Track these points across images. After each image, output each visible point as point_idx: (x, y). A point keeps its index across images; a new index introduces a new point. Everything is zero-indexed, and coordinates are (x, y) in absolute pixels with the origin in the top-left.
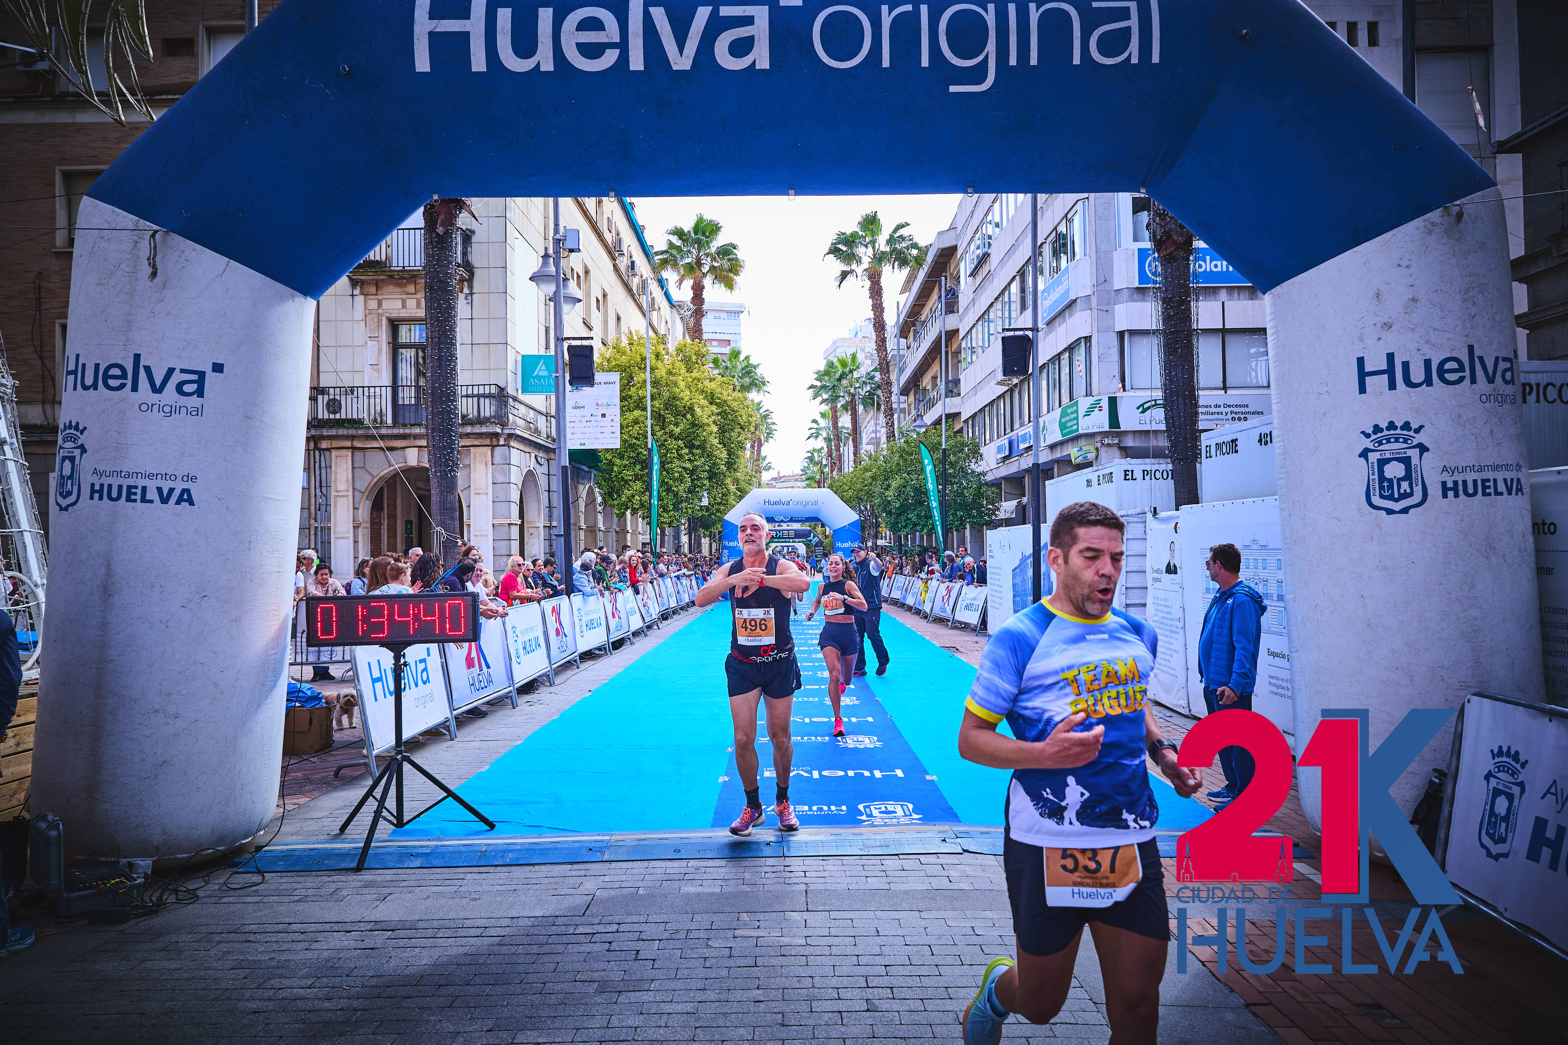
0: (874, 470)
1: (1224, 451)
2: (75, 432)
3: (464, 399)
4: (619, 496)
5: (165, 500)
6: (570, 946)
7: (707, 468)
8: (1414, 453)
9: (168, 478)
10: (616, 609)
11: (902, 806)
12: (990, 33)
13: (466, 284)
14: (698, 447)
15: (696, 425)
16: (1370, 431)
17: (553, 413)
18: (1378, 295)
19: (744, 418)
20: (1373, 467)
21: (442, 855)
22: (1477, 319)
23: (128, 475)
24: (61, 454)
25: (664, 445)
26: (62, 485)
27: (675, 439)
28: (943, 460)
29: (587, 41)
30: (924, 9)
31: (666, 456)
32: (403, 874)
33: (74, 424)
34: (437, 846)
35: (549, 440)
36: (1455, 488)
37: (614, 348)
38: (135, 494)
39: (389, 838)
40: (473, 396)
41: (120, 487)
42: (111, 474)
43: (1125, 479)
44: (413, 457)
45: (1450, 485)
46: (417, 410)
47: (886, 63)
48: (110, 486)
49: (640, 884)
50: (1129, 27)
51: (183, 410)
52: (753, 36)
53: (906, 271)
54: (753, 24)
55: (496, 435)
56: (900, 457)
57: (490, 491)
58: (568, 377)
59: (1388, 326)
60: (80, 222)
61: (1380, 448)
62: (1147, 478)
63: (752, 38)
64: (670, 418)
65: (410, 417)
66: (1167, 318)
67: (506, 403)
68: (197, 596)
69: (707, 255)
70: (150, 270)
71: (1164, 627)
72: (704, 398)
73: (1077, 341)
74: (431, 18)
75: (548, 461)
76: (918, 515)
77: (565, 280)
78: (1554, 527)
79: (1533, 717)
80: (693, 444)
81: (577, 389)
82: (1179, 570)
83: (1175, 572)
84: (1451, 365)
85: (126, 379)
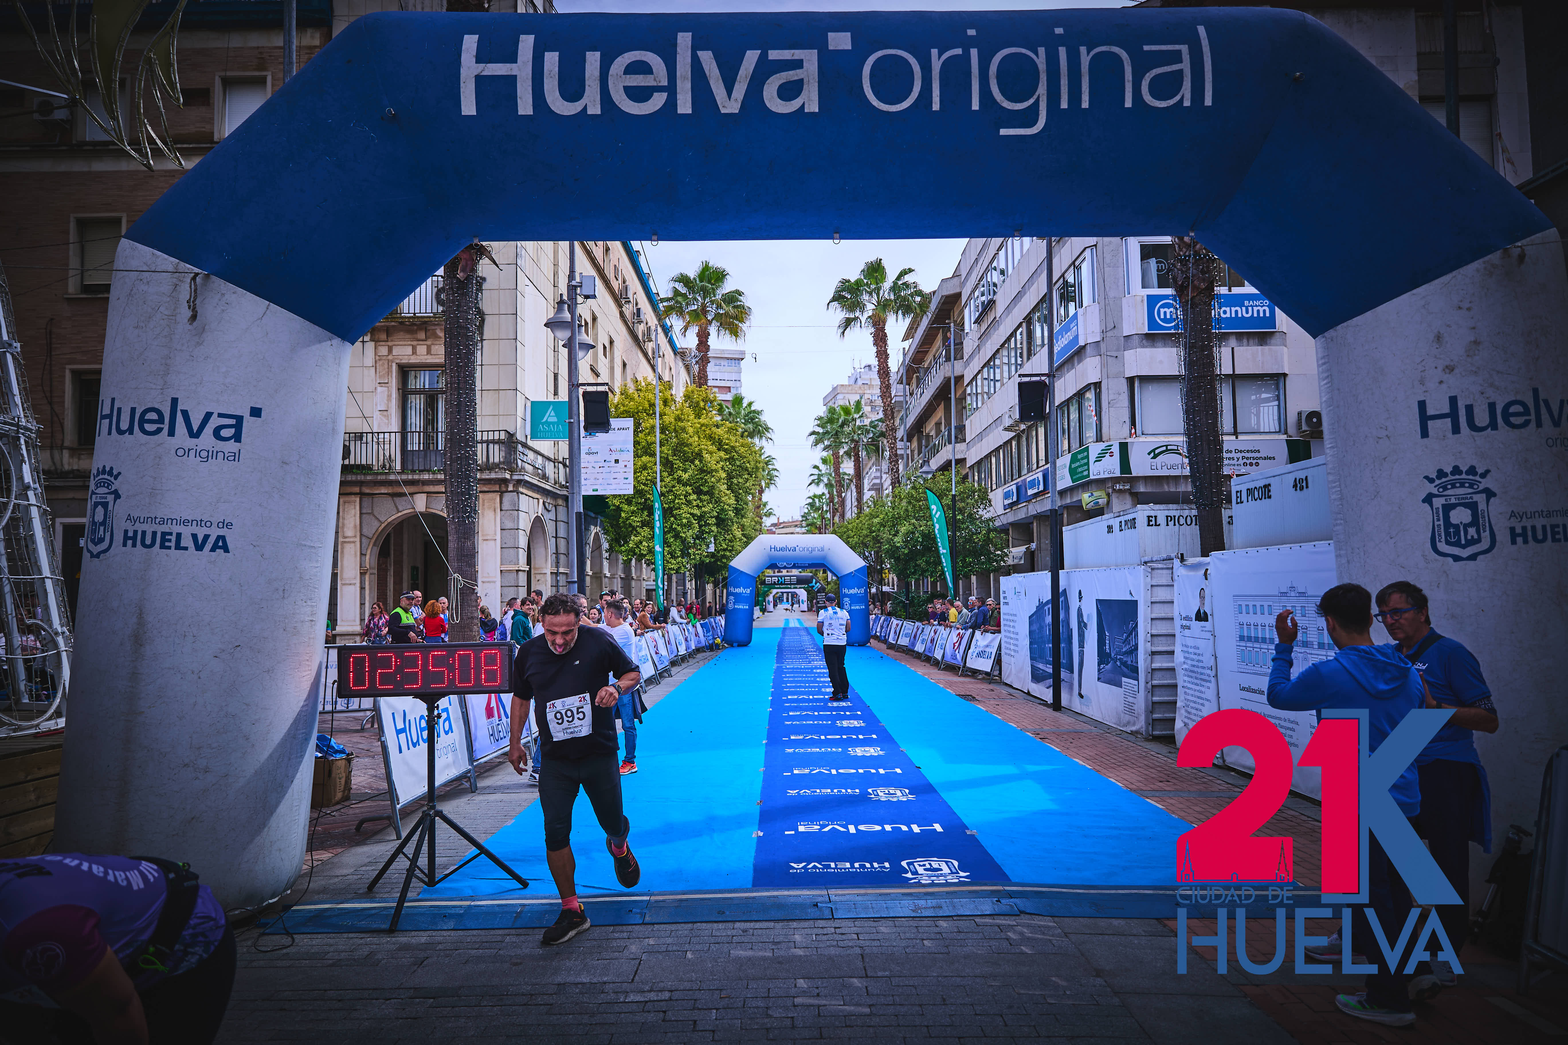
0: (881, 516)
1: (1256, 496)
2: (109, 478)
4: (626, 542)
5: (199, 547)
6: (623, 1015)
7: (715, 514)
8: (1480, 498)
9: (203, 524)
11: (946, 862)
12: (1041, 76)
14: (705, 494)
15: (704, 471)
16: (1434, 476)
17: (561, 460)
18: (1439, 338)
19: (752, 463)
20: (1438, 513)
21: (476, 916)
22: (1540, 361)
23: (163, 522)
24: (94, 500)
25: (672, 491)
26: (94, 532)
27: (683, 485)
28: (953, 507)
29: (635, 84)
30: (974, 52)
31: (674, 502)
32: (439, 936)
33: (107, 469)
34: (470, 906)
35: (557, 486)
36: (1524, 534)
37: (622, 394)
38: (170, 540)
39: (420, 897)
40: (482, 442)
41: (154, 534)
42: (146, 520)
43: (1149, 525)
44: (420, 503)
45: (1519, 530)
46: (425, 456)
47: (936, 107)
48: (144, 533)
49: (687, 947)
50: (1181, 70)
51: (220, 455)
53: (909, 318)
54: (802, 67)
55: (505, 481)
56: (909, 503)
57: (498, 537)
58: (582, 424)
59: (1450, 369)
60: (119, 264)
61: (1445, 493)
62: (1171, 523)
63: (802, 80)
64: (678, 463)
65: (419, 463)
66: (1190, 364)
67: (516, 448)
68: (230, 646)
69: (712, 302)
70: (189, 313)
71: (1193, 675)
72: (712, 444)
73: (1087, 388)
74: (477, 62)
75: (555, 506)
76: (926, 562)
77: (580, 326)
80: (702, 490)
81: (592, 435)
82: (1210, 617)
83: (1206, 620)
84: (1516, 409)
85: (163, 423)
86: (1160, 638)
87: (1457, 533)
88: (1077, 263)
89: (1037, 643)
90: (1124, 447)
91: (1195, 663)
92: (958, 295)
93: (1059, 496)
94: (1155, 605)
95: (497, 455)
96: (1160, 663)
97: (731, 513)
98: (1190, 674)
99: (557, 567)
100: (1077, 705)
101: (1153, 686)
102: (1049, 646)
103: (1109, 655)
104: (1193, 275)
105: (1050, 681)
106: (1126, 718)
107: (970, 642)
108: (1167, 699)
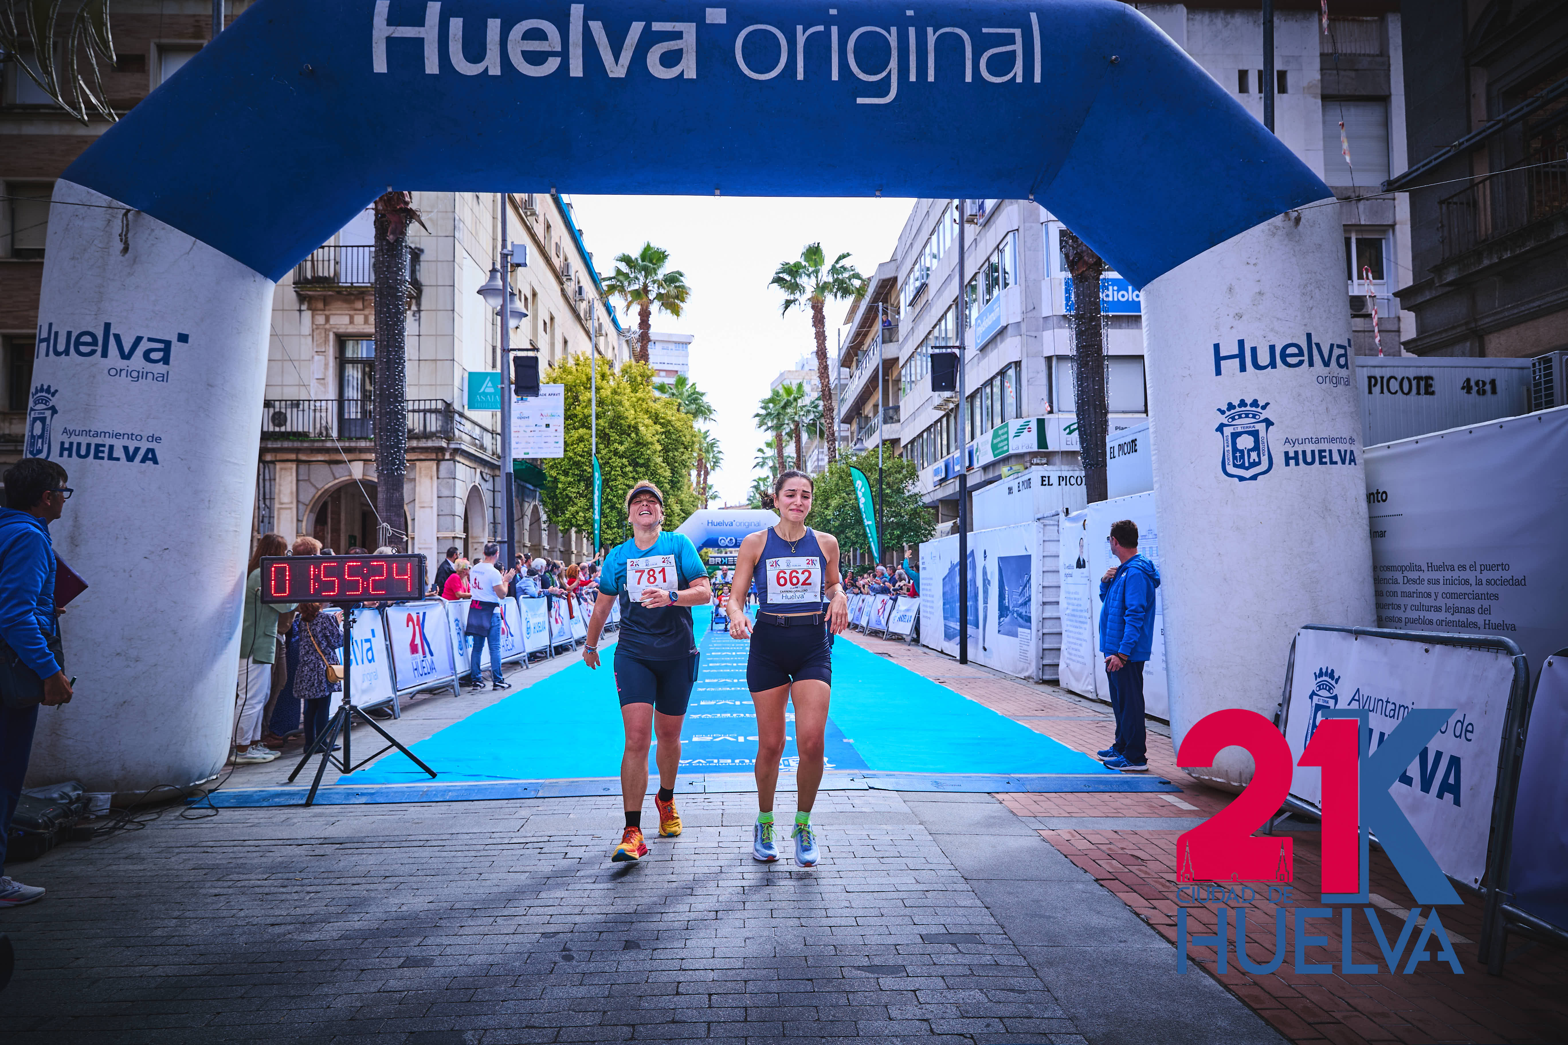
1: (1126, 451)
2: (46, 395)
3: (410, 414)
4: (563, 513)
5: (130, 459)
6: (505, 851)
9: (134, 438)
10: (559, 615)
12: (893, 52)
13: (414, 301)
14: (642, 466)
15: (641, 444)
16: (1225, 408)
17: (499, 431)
18: (1230, 289)
19: (688, 437)
20: (1227, 440)
21: (387, 794)
22: (1314, 310)
23: (97, 434)
24: (33, 415)
25: (608, 463)
26: (32, 444)
27: (620, 457)
28: (881, 481)
29: (532, 49)
30: (834, 30)
31: (610, 473)
32: (350, 808)
33: (45, 387)
34: (383, 789)
35: (495, 457)
36: (1296, 458)
37: (560, 368)
38: (103, 452)
39: (336, 782)
40: (419, 411)
41: (89, 445)
42: (81, 433)
43: (1042, 485)
44: (357, 471)
45: (1292, 454)
46: (363, 424)
47: (800, 76)
48: (79, 444)
49: (571, 811)
50: (1014, 51)
51: (150, 375)
52: (682, 49)
53: (849, 302)
54: (682, 38)
55: (442, 450)
56: (841, 478)
57: (435, 504)
58: (513, 387)
59: (1239, 316)
61: (1233, 423)
62: (1063, 483)
63: (681, 51)
64: (614, 436)
65: (356, 431)
67: (452, 418)
68: (159, 549)
69: (654, 282)
70: (121, 246)
71: (1074, 618)
72: (649, 418)
73: (1008, 366)
74: (388, 25)
75: (493, 477)
76: (857, 535)
77: (512, 294)
78: (1384, 495)
79: (1344, 638)
80: (637, 463)
81: (522, 399)
82: (1087, 564)
83: (1084, 566)
84: (1292, 350)
85: (97, 345)
86: (1051, 590)
87: (1242, 457)
88: (1001, 247)
89: (949, 603)
90: (1041, 423)
91: (1075, 607)
92: (895, 279)
93: (982, 472)
94: (1046, 559)
95: (434, 424)
96: (1050, 612)
97: (666, 485)
98: (1072, 617)
99: (495, 536)
100: (981, 658)
101: (1043, 634)
102: (958, 604)
103: (1007, 608)
104: (1082, 252)
105: (958, 639)
106: (1021, 665)
107: (893, 608)
108: (1056, 646)
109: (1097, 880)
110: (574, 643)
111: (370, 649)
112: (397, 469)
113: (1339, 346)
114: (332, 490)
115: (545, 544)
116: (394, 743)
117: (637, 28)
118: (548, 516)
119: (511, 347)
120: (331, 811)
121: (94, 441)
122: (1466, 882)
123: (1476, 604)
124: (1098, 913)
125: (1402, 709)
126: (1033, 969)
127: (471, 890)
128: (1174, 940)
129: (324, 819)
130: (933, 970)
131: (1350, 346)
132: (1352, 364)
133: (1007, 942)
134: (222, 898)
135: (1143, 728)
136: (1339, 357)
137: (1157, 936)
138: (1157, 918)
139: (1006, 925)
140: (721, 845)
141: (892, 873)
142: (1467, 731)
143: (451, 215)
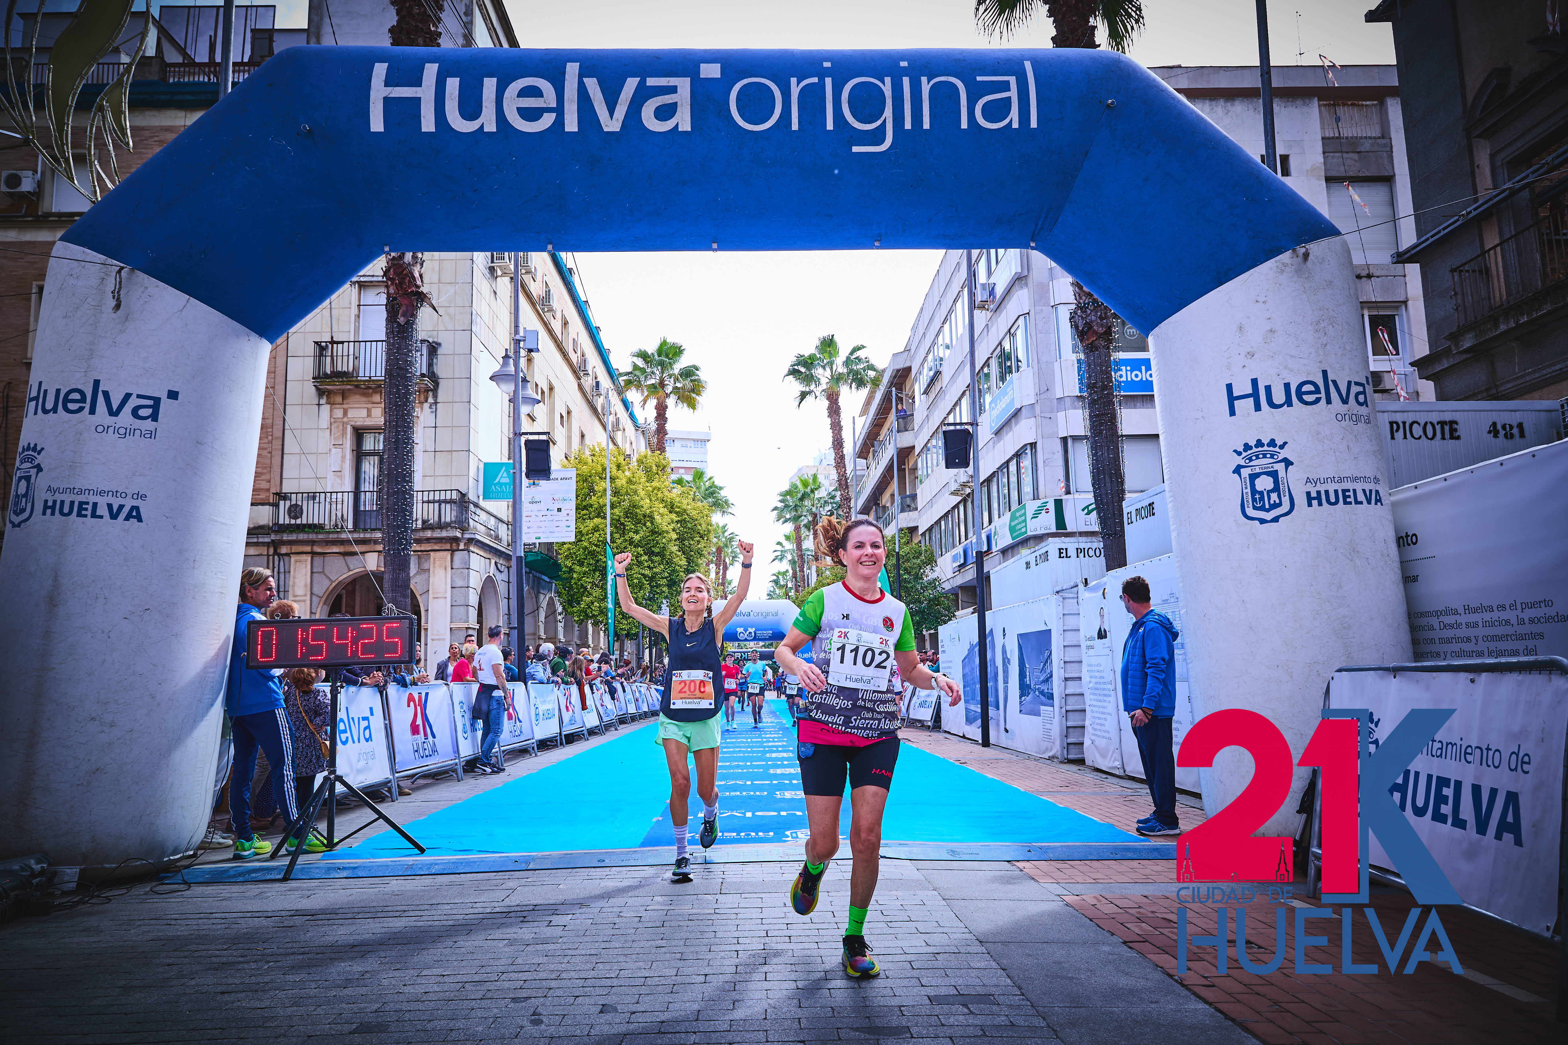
1: (1143, 515)
2: (33, 453)
3: (425, 505)
4: (579, 603)
5: (114, 516)
7: (666, 575)
8: (1280, 467)
9: (118, 495)
10: (570, 703)
12: (887, 102)
13: (431, 394)
14: (657, 554)
15: (656, 533)
16: (1241, 449)
17: (510, 520)
18: (1240, 328)
19: (704, 526)
20: (1245, 482)
21: (370, 868)
22: (1328, 347)
23: (81, 492)
24: (18, 475)
26: (16, 504)
29: (527, 106)
30: (828, 81)
32: (329, 882)
33: (32, 446)
35: (508, 546)
36: (1319, 498)
37: (576, 458)
38: (86, 509)
40: (434, 502)
41: (72, 503)
42: (65, 491)
43: (1060, 557)
44: (372, 562)
45: (1314, 495)
46: (378, 515)
47: (795, 126)
48: (62, 502)
50: (1010, 97)
51: (138, 432)
52: (676, 103)
53: (864, 392)
54: (676, 92)
55: (456, 540)
57: (449, 595)
58: (524, 473)
59: (1251, 355)
61: (1251, 464)
62: (1081, 555)
64: (629, 525)
65: (371, 523)
67: (467, 508)
68: (140, 609)
69: (670, 376)
70: (114, 303)
72: (665, 507)
73: (1024, 448)
74: (385, 86)
75: (508, 568)
77: (525, 380)
78: (1414, 538)
79: (1382, 677)
80: (653, 552)
81: (534, 484)
82: (1108, 633)
83: (1105, 637)
84: (1308, 388)
85: (85, 403)
86: (1072, 665)
87: (1262, 499)
88: (1012, 331)
89: (968, 686)
90: (1059, 503)
91: (1098, 680)
92: (908, 370)
93: (1001, 555)
94: (1067, 633)
96: (1073, 688)
98: (1096, 692)
101: (1067, 711)
102: (978, 686)
103: (1029, 686)
104: (1092, 321)
105: (980, 721)
106: (1044, 745)
107: (913, 694)
108: (1080, 723)
109: (1125, 943)
110: (585, 732)
111: (368, 727)
112: (403, 549)
113: (1357, 384)
114: (347, 581)
115: (561, 636)
116: (381, 816)
117: (631, 84)
118: (564, 608)
119: (523, 431)
120: (309, 885)
121: (78, 499)
122: (1536, 930)
123: (1520, 645)
124: (1127, 974)
125: (1450, 746)
126: (1053, 1030)
127: (443, 958)
128: (1211, 1000)
129: (299, 892)
130: (941, 1031)
131: (1368, 383)
132: (1371, 401)
133: (1024, 1003)
134: (175, 968)
135: (1174, 801)
136: (1357, 394)
137: (1192, 997)
138: (1192, 979)
139: (1024, 986)
140: (717, 911)
141: (900, 936)
142: (1523, 762)
143: (468, 310)
